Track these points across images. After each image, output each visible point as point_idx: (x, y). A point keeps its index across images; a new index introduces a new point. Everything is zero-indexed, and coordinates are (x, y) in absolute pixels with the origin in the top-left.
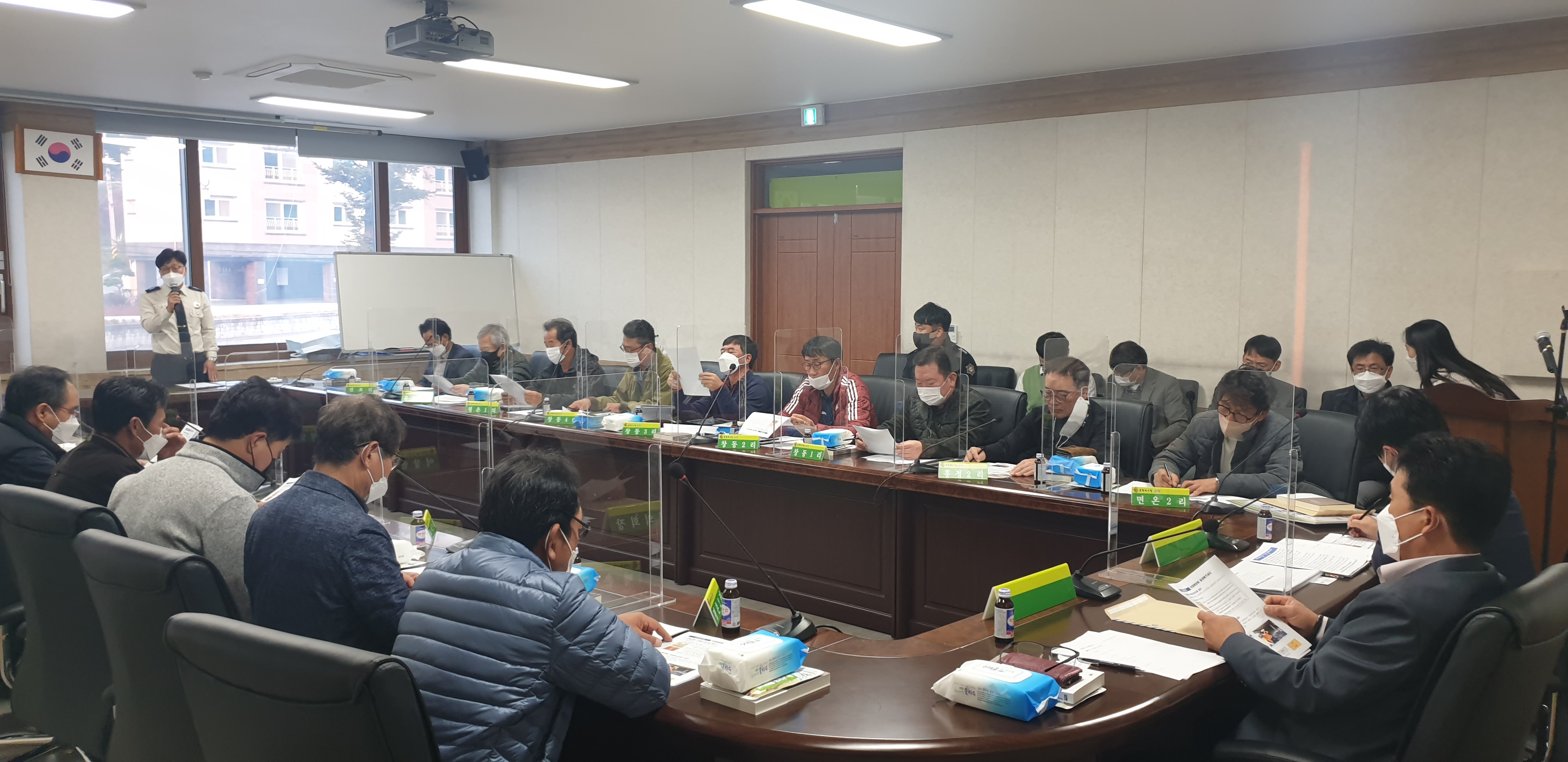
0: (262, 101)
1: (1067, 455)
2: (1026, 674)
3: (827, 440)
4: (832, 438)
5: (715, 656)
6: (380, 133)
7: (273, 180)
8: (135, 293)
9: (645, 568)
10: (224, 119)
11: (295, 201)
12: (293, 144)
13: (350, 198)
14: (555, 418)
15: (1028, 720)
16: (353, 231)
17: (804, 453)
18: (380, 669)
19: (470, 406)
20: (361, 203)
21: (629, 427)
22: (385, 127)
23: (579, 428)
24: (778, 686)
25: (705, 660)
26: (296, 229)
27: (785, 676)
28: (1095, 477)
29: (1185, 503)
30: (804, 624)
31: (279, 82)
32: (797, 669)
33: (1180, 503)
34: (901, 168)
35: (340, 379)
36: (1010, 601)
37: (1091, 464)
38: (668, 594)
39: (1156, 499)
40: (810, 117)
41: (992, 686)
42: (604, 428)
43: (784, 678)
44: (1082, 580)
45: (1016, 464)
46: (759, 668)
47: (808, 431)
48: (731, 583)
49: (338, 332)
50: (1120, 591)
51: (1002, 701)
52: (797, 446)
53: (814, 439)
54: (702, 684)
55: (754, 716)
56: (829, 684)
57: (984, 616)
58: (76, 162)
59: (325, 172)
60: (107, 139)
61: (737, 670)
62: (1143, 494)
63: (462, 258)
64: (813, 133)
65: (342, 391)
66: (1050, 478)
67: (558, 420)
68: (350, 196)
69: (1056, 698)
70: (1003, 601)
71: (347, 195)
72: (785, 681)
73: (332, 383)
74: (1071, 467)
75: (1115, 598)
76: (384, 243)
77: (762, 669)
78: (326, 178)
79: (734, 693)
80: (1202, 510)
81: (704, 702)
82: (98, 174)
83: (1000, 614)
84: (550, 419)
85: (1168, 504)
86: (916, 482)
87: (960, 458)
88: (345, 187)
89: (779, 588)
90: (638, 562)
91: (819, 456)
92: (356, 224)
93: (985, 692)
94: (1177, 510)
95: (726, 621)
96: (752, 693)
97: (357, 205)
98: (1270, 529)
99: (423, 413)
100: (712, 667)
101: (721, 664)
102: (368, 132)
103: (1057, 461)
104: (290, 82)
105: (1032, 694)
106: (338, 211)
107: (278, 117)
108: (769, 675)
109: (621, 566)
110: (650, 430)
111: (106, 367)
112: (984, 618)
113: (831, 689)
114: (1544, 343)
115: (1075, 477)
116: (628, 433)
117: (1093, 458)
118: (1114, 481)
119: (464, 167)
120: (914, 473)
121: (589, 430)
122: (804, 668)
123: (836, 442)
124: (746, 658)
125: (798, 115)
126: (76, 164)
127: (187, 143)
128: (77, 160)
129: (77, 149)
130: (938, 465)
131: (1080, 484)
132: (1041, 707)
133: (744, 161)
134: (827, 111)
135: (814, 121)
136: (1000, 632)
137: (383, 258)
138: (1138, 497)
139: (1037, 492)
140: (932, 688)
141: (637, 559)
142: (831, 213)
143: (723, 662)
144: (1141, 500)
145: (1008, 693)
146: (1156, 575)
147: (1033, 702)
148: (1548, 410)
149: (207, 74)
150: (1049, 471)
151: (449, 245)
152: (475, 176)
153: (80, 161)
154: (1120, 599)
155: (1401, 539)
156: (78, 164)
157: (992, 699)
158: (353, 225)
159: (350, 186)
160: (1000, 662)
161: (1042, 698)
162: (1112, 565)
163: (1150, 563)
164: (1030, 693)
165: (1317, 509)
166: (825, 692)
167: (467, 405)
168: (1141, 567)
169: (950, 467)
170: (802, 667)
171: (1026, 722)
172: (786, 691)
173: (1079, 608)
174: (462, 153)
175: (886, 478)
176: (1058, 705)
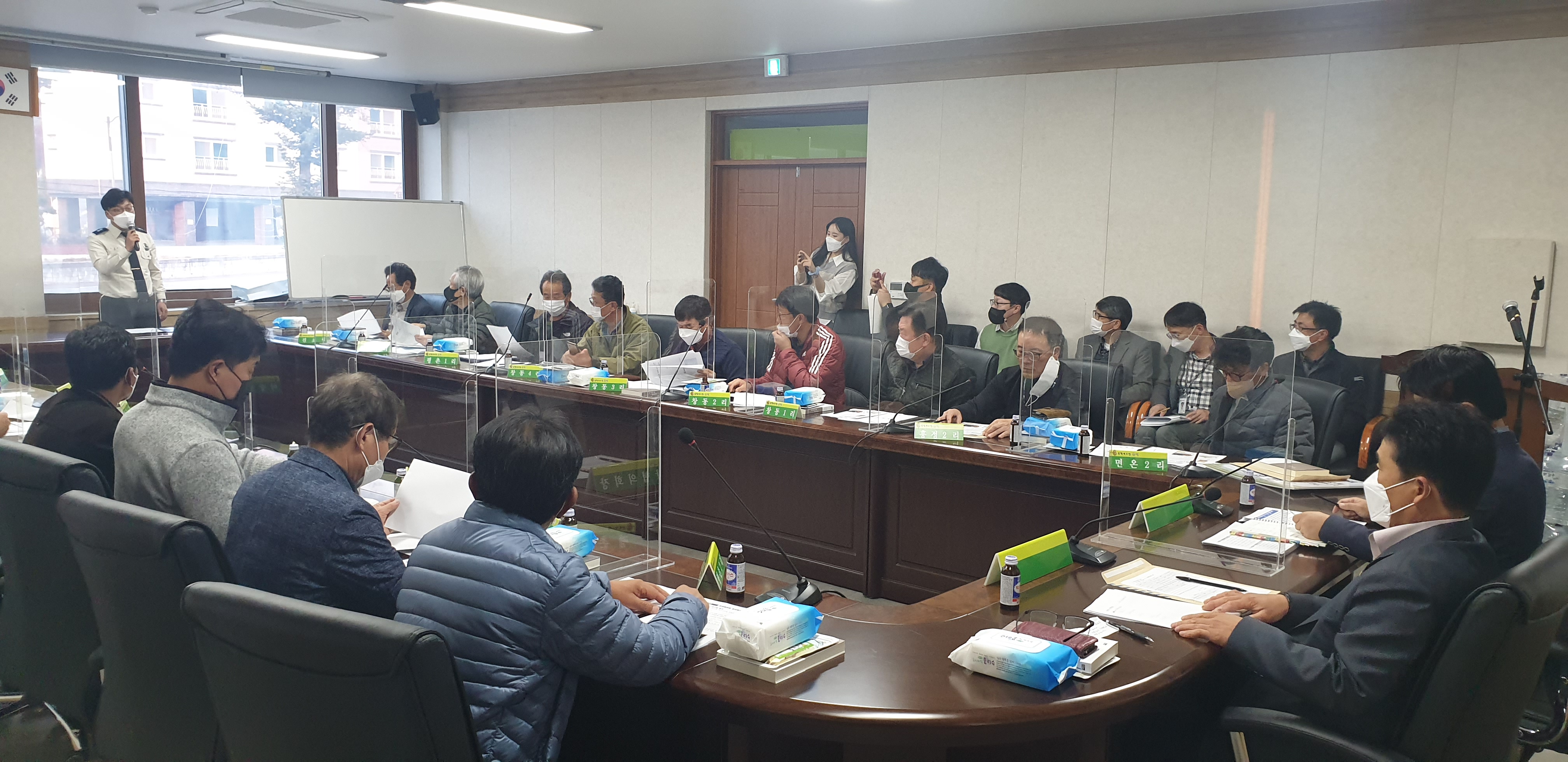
0: (209, 38)
1: (1043, 416)
2: (1044, 644)
3: (800, 399)
4: (804, 396)
5: (733, 625)
6: (329, 73)
7: (203, 118)
8: (58, 232)
9: (640, 531)
10: (167, 56)
11: (225, 140)
12: (238, 84)
13: (285, 139)
14: (518, 371)
15: (1049, 690)
16: (288, 173)
17: (777, 412)
18: (420, 642)
19: (429, 357)
20: (295, 144)
21: (596, 382)
22: (333, 68)
23: (544, 382)
24: (795, 654)
25: (722, 628)
26: (227, 169)
27: (801, 643)
28: (1072, 440)
29: (1163, 467)
30: (809, 590)
31: (231, 20)
32: (812, 637)
33: (1158, 467)
34: (865, 121)
35: (290, 328)
36: (1017, 568)
37: (1065, 426)
38: (666, 557)
39: (1134, 462)
40: (774, 68)
41: (1013, 656)
42: (570, 383)
43: (801, 646)
44: (1078, 546)
45: (989, 424)
46: (777, 636)
47: (780, 389)
48: (736, 548)
49: (286, 278)
50: (1115, 557)
51: (1022, 671)
52: (769, 405)
53: (786, 397)
54: (718, 651)
55: (775, 684)
56: (844, 652)
57: (987, 580)
58: (10, 97)
59: (260, 111)
60: (43, 73)
61: (756, 638)
62: (1122, 457)
63: (411, 204)
64: (776, 84)
65: (292, 341)
66: (1025, 439)
67: (522, 373)
68: (285, 136)
69: (1075, 668)
70: (1010, 569)
71: (282, 136)
72: (802, 649)
73: (283, 333)
74: (1047, 429)
75: (1110, 564)
76: (331, 188)
77: (780, 637)
78: (260, 118)
79: (752, 660)
80: (1180, 473)
81: (720, 669)
82: (34, 110)
83: (1006, 582)
84: (513, 373)
85: (1146, 467)
86: (893, 443)
87: (933, 419)
88: (280, 128)
89: (786, 554)
90: (633, 524)
91: (792, 414)
92: (291, 165)
93: (1005, 661)
94: (1155, 473)
95: (731, 586)
96: (771, 661)
97: (291, 145)
98: (1253, 495)
99: (380, 364)
100: (730, 634)
101: (739, 631)
102: (317, 73)
103: (1032, 422)
104: (242, 20)
105: (1053, 664)
106: (269, 152)
107: (223, 55)
108: (786, 643)
109: (616, 528)
110: (617, 385)
111: (44, 311)
112: (985, 584)
113: (845, 656)
114: (1512, 312)
115: (1050, 439)
116: (595, 389)
117: (1068, 420)
118: (1091, 443)
119: (414, 110)
120: (889, 433)
121: (554, 384)
122: (818, 636)
123: (808, 401)
124: (765, 627)
125: (761, 64)
126: (10, 99)
127: (127, 79)
128: (12, 95)
129: (11, 83)
130: (914, 424)
131: (1055, 446)
132: (1061, 678)
133: (705, 111)
134: (791, 62)
135: (778, 72)
136: (1006, 599)
137: (330, 203)
138: (1116, 461)
139: (1012, 453)
140: (949, 657)
141: (631, 521)
142: (794, 166)
143: (741, 630)
144: (1119, 463)
145: (1028, 663)
146: (1145, 540)
147: (1055, 672)
148: (1515, 379)
149: (154, 9)
150: (1024, 432)
151: (396, 188)
152: (425, 120)
153: (14, 96)
154: (1116, 564)
155: (1392, 509)
156: (12, 99)
157: (1012, 668)
158: (287, 166)
159: (285, 126)
160: (1017, 631)
161: (1062, 668)
162: (1104, 530)
163: (1140, 528)
164: (1050, 663)
165: (1294, 474)
166: (840, 660)
167: (425, 355)
168: (1130, 533)
169: (926, 427)
170: (817, 634)
171: (1048, 692)
172: (804, 659)
173: (1074, 574)
174: (412, 96)
175: (861, 438)
176: (1076, 675)
